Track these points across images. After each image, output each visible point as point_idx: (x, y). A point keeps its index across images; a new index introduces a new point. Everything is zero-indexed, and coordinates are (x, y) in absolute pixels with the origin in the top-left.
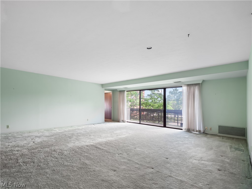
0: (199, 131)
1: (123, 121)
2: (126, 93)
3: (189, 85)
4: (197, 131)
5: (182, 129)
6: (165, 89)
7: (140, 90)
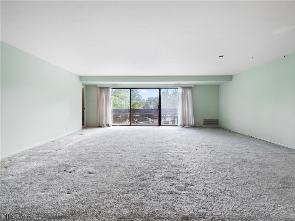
0: (192, 126)
1: (108, 126)
2: (111, 89)
5: (178, 126)
6: (160, 89)
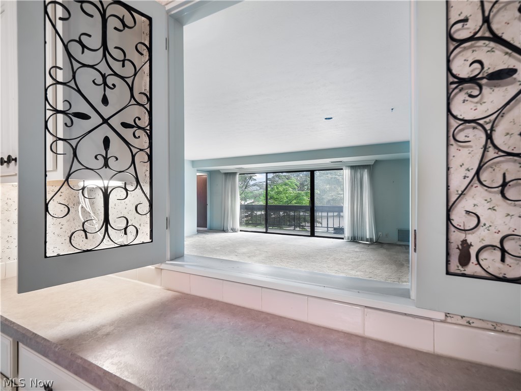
0: (371, 240)
1: (234, 230)
3: (354, 168)
4: (367, 240)
5: (343, 239)
6: (312, 173)
7: (267, 173)
